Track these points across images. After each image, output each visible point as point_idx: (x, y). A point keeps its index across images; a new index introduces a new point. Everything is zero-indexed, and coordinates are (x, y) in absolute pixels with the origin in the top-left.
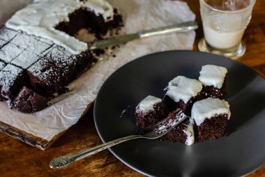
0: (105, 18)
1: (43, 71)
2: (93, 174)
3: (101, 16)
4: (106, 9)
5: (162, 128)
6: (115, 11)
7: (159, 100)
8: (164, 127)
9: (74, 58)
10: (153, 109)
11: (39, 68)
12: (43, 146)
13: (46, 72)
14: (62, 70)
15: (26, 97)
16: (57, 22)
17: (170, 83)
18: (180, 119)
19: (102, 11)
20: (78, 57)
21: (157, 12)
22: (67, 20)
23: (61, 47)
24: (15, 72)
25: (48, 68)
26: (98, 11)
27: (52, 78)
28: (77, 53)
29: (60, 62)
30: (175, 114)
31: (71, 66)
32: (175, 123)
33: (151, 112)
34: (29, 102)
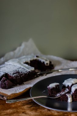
0: (45, 63)
2: (25, 109)
3: (44, 63)
4: (46, 60)
6: (50, 62)
7: (58, 84)
8: (59, 94)
9: (28, 72)
10: (55, 87)
11: (12, 73)
12: (6, 97)
13: (15, 75)
14: (21, 75)
15: (4, 81)
18: (66, 92)
19: (44, 61)
22: (29, 62)
23: (23, 68)
24: (2, 74)
25: (16, 73)
26: (42, 61)
27: (16, 77)
29: (22, 72)
30: (64, 90)
32: (64, 93)
34: (5, 83)
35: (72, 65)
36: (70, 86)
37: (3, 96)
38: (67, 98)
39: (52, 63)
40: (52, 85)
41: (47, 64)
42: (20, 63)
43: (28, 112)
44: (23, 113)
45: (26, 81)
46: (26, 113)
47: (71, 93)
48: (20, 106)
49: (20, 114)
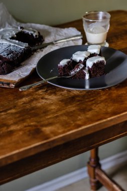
0: (34, 35)
1: (8, 55)
3: (32, 34)
4: (34, 32)
5: (73, 73)
6: (39, 33)
7: (69, 60)
9: (22, 49)
11: (6, 54)
12: (14, 84)
14: (17, 54)
16: (10, 37)
17: (73, 55)
18: (81, 68)
19: (32, 32)
20: (24, 49)
21: (61, 34)
22: (15, 36)
23: (15, 46)
25: (10, 54)
26: (30, 33)
27: (13, 58)
28: (24, 47)
29: (16, 51)
30: (78, 66)
31: (22, 53)
32: (79, 70)
33: (66, 65)
34: (3, 68)
35: (65, 34)
36: (82, 61)
37: (8, 84)
38: (85, 75)
39: (41, 34)
40: (63, 63)
41: (36, 36)
42: (6, 40)
43: (47, 97)
44: (42, 98)
45: (22, 62)
46: (46, 99)
47: (87, 68)
48: (33, 92)
49: (40, 101)
